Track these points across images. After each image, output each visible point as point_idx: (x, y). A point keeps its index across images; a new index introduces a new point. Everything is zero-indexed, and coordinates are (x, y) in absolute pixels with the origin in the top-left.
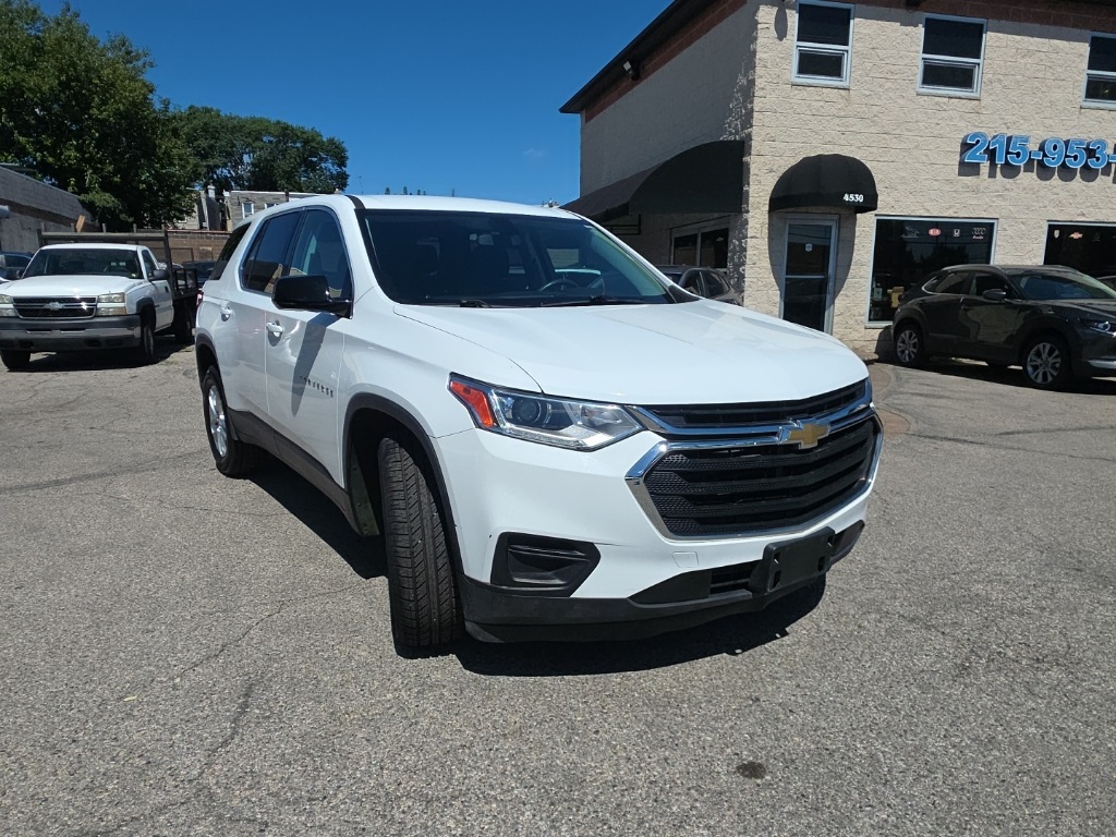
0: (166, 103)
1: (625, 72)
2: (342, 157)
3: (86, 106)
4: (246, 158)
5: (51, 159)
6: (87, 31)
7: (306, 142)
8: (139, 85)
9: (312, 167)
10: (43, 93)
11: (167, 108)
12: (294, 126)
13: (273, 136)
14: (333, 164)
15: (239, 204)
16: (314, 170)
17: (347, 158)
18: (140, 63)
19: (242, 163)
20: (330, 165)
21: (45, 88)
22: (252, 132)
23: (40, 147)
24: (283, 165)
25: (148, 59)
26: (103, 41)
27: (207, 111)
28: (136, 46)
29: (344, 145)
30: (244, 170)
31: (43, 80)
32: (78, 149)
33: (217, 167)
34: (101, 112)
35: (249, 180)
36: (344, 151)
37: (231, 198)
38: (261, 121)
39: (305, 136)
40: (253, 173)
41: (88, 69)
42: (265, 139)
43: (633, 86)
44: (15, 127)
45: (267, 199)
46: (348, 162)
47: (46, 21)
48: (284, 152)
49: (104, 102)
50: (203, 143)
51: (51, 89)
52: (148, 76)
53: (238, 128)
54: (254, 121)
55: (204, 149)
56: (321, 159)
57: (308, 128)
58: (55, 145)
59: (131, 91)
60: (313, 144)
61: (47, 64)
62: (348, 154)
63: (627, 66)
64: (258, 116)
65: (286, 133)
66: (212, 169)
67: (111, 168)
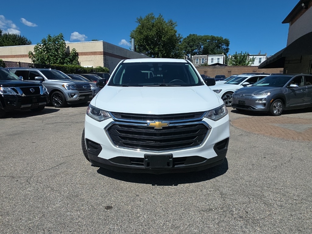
0: (179, 35)
1: (302, 7)
2: (228, 44)
3: (161, 37)
4: (202, 47)
5: (152, 51)
6: (164, 20)
7: (218, 40)
8: (173, 31)
9: (219, 47)
10: (152, 36)
11: (179, 36)
12: (216, 36)
13: (210, 40)
14: (225, 46)
15: (195, 59)
16: (219, 48)
17: (229, 44)
18: (174, 26)
19: (201, 48)
20: (224, 47)
21: (153, 35)
22: (204, 39)
23: (151, 48)
24: (211, 47)
25: (176, 24)
26: (167, 22)
27: (194, 35)
28: (174, 22)
29: (229, 40)
30: (201, 50)
31: (153, 33)
32: (158, 48)
33: (194, 49)
34: (164, 39)
35: (202, 52)
36: (229, 42)
37: (193, 58)
38: (207, 36)
39: (218, 39)
40: (203, 50)
41: (163, 29)
42: (207, 41)
43: (305, 11)
44: (146, 44)
45: (202, 57)
46: (230, 45)
47: (155, 19)
48: (212, 44)
49: (165, 36)
50: (191, 44)
51: (154, 34)
52: (176, 29)
53: (200, 39)
54: (205, 36)
55: (191, 45)
56: (222, 45)
57: (219, 36)
58: (154, 48)
59: (171, 33)
60: (220, 41)
61: (154, 29)
62: (230, 43)
63: (303, 5)
64: (206, 35)
65: (213, 38)
66: (192, 50)
67: (164, 52)
